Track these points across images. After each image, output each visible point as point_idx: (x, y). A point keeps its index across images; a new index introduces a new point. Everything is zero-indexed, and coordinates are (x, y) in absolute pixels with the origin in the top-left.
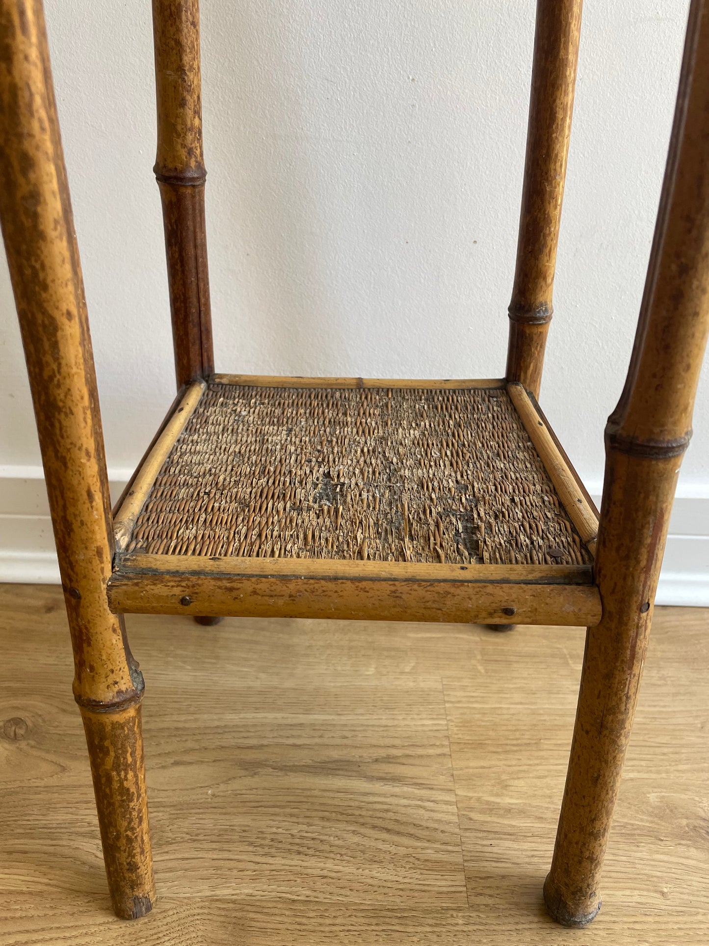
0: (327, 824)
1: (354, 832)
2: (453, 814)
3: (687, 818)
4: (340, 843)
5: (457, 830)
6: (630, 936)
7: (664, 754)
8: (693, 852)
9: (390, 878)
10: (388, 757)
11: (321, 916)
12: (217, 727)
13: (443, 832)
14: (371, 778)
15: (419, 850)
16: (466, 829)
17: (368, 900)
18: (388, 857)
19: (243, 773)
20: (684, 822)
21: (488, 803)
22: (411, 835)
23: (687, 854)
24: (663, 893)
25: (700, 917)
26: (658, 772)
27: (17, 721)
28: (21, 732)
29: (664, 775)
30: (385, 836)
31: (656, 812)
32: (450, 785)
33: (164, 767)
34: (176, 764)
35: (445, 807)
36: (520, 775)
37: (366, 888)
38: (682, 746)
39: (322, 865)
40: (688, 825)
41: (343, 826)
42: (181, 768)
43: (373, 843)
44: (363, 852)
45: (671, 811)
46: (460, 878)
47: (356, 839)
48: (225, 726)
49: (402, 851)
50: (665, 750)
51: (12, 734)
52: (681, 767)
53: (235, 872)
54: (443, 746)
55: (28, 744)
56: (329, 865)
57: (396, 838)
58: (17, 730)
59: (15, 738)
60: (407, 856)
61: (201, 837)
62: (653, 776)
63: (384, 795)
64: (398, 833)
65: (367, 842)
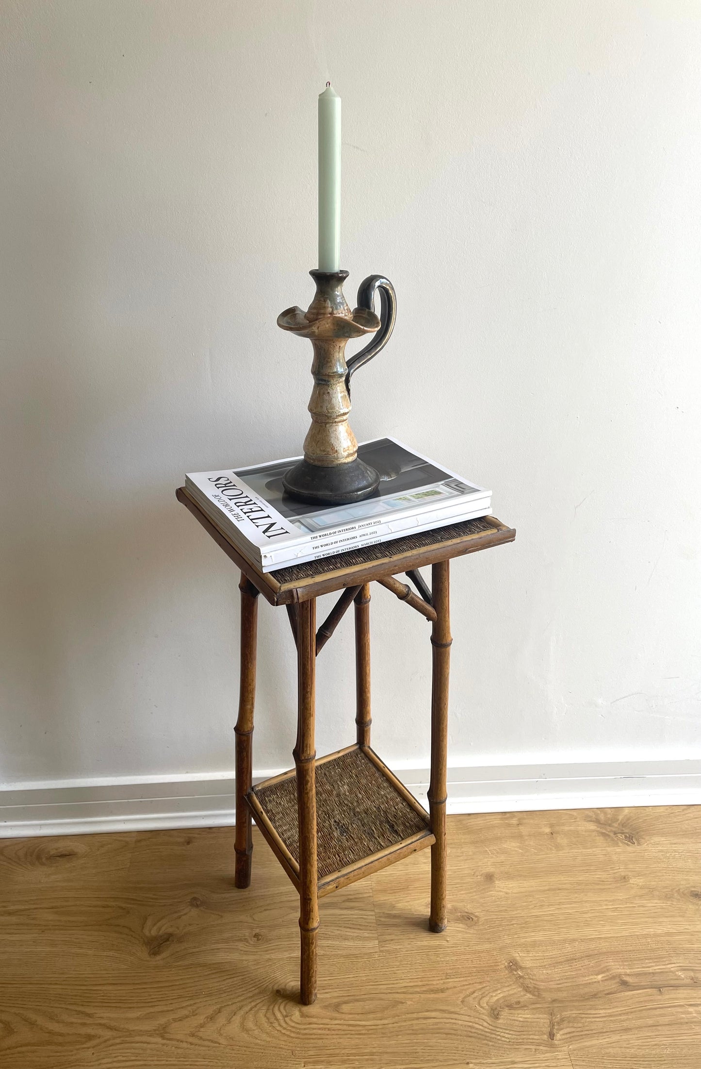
0: (327, 928)
1: (337, 930)
2: (374, 919)
3: (461, 913)
4: (333, 934)
5: (376, 925)
6: (435, 956)
7: (456, 887)
8: (461, 925)
9: (351, 944)
10: (348, 899)
11: (329, 959)
12: (278, 893)
13: (370, 926)
14: (342, 909)
15: (362, 934)
16: (379, 925)
17: (344, 952)
18: (351, 937)
19: (292, 911)
20: (460, 914)
21: (387, 914)
22: (359, 929)
23: (458, 926)
24: (447, 941)
25: (459, 948)
26: (453, 895)
27: (195, 899)
28: (199, 903)
29: (455, 896)
30: (348, 930)
31: (450, 911)
32: (373, 909)
33: (261, 912)
34: (266, 910)
35: (371, 917)
36: (400, 902)
37: (343, 948)
38: (464, 883)
39: (327, 942)
40: (460, 916)
41: (332, 928)
42: (267, 912)
43: (345, 933)
44: (341, 936)
45: (455, 910)
46: (377, 942)
47: (339, 932)
48: (281, 893)
49: (355, 935)
50: (457, 886)
51: (195, 904)
52: (462, 892)
53: (296, 948)
54: (369, 893)
55: (204, 908)
56: (330, 942)
57: (353, 930)
58: (197, 902)
59: (197, 906)
60: (358, 936)
61: (281, 937)
62: (451, 897)
63: (348, 915)
64: (354, 929)
65: (342, 933)
